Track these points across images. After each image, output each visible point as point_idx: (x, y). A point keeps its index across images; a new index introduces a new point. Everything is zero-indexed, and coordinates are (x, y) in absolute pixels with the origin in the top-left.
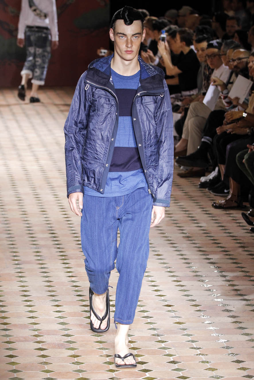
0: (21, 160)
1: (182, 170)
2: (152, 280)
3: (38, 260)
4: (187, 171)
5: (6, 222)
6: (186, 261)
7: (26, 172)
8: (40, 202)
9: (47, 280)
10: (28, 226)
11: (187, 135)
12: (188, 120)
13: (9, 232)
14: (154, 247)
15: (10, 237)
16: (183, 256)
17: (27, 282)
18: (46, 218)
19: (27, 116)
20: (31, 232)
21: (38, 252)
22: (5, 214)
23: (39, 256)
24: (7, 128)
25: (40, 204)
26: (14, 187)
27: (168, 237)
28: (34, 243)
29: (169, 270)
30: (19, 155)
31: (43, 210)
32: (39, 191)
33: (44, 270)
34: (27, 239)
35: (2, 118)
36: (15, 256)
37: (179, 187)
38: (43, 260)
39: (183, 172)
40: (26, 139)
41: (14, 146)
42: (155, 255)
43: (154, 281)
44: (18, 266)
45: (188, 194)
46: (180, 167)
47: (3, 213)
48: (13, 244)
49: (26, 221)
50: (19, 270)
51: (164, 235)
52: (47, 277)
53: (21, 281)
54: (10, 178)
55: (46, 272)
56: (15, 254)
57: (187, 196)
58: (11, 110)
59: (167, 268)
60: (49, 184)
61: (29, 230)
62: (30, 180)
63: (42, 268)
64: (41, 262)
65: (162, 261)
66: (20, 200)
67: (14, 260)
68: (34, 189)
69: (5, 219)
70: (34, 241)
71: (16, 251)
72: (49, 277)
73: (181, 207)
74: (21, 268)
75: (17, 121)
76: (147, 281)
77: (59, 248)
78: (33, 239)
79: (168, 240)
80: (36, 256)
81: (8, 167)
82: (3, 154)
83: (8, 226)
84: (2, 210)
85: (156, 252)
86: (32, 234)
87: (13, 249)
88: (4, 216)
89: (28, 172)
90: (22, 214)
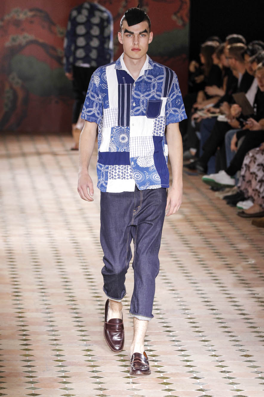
0: (69, 229)
2: (238, 389)
3: (88, 361)
5: (47, 311)
7: (75, 244)
8: (93, 284)
9: (100, 387)
10: (76, 315)
13: (51, 324)
14: (242, 346)
15: (53, 331)
17: (73, 389)
20: (80, 324)
21: (88, 350)
22: (46, 300)
23: (89, 355)
24: (52, 186)
25: (93, 288)
26: (60, 264)
27: (261, 332)
28: (84, 338)
29: (260, 375)
30: (67, 223)
31: (96, 295)
32: (91, 270)
33: (96, 374)
34: (75, 332)
35: (46, 172)
36: (58, 355)
38: (95, 361)
41: (61, 210)
42: (242, 356)
43: (241, 390)
44: (62, 369)
47: (44, 298)
48: (56, 340)
49: (75, 309)
50: (63, 374)
51: (256, 330)
52: (99, 384)
53: (65, 389)
54: (55, 252)
55: (98, 377)
56: (58, 353)
58: (58, 163)
59: (258, 373)
61: (78, 321)
62: (80, 255)
63: (93, 372)
64: (92, 364)
65: (252, 364)
66: (67, 282)
67: (56, 361)
68: (85, 267)
69: (46, 307)
70: (84, 336)
71: (59, 349)
72: (102, 383)
74: (66, 371)
75: (65, 178)
76: (231, 390)
78: (83, 333)
79: (261, 336)
80: (86, 355)
81: (53, 238)
82: (46, 221)
83: (51, 316)
84: (43, 294)
85: (243, 351)
86: (82, 326)
87: (57, 347)
88: (45, 302)
89: (78, 244)
90: (69, 301)
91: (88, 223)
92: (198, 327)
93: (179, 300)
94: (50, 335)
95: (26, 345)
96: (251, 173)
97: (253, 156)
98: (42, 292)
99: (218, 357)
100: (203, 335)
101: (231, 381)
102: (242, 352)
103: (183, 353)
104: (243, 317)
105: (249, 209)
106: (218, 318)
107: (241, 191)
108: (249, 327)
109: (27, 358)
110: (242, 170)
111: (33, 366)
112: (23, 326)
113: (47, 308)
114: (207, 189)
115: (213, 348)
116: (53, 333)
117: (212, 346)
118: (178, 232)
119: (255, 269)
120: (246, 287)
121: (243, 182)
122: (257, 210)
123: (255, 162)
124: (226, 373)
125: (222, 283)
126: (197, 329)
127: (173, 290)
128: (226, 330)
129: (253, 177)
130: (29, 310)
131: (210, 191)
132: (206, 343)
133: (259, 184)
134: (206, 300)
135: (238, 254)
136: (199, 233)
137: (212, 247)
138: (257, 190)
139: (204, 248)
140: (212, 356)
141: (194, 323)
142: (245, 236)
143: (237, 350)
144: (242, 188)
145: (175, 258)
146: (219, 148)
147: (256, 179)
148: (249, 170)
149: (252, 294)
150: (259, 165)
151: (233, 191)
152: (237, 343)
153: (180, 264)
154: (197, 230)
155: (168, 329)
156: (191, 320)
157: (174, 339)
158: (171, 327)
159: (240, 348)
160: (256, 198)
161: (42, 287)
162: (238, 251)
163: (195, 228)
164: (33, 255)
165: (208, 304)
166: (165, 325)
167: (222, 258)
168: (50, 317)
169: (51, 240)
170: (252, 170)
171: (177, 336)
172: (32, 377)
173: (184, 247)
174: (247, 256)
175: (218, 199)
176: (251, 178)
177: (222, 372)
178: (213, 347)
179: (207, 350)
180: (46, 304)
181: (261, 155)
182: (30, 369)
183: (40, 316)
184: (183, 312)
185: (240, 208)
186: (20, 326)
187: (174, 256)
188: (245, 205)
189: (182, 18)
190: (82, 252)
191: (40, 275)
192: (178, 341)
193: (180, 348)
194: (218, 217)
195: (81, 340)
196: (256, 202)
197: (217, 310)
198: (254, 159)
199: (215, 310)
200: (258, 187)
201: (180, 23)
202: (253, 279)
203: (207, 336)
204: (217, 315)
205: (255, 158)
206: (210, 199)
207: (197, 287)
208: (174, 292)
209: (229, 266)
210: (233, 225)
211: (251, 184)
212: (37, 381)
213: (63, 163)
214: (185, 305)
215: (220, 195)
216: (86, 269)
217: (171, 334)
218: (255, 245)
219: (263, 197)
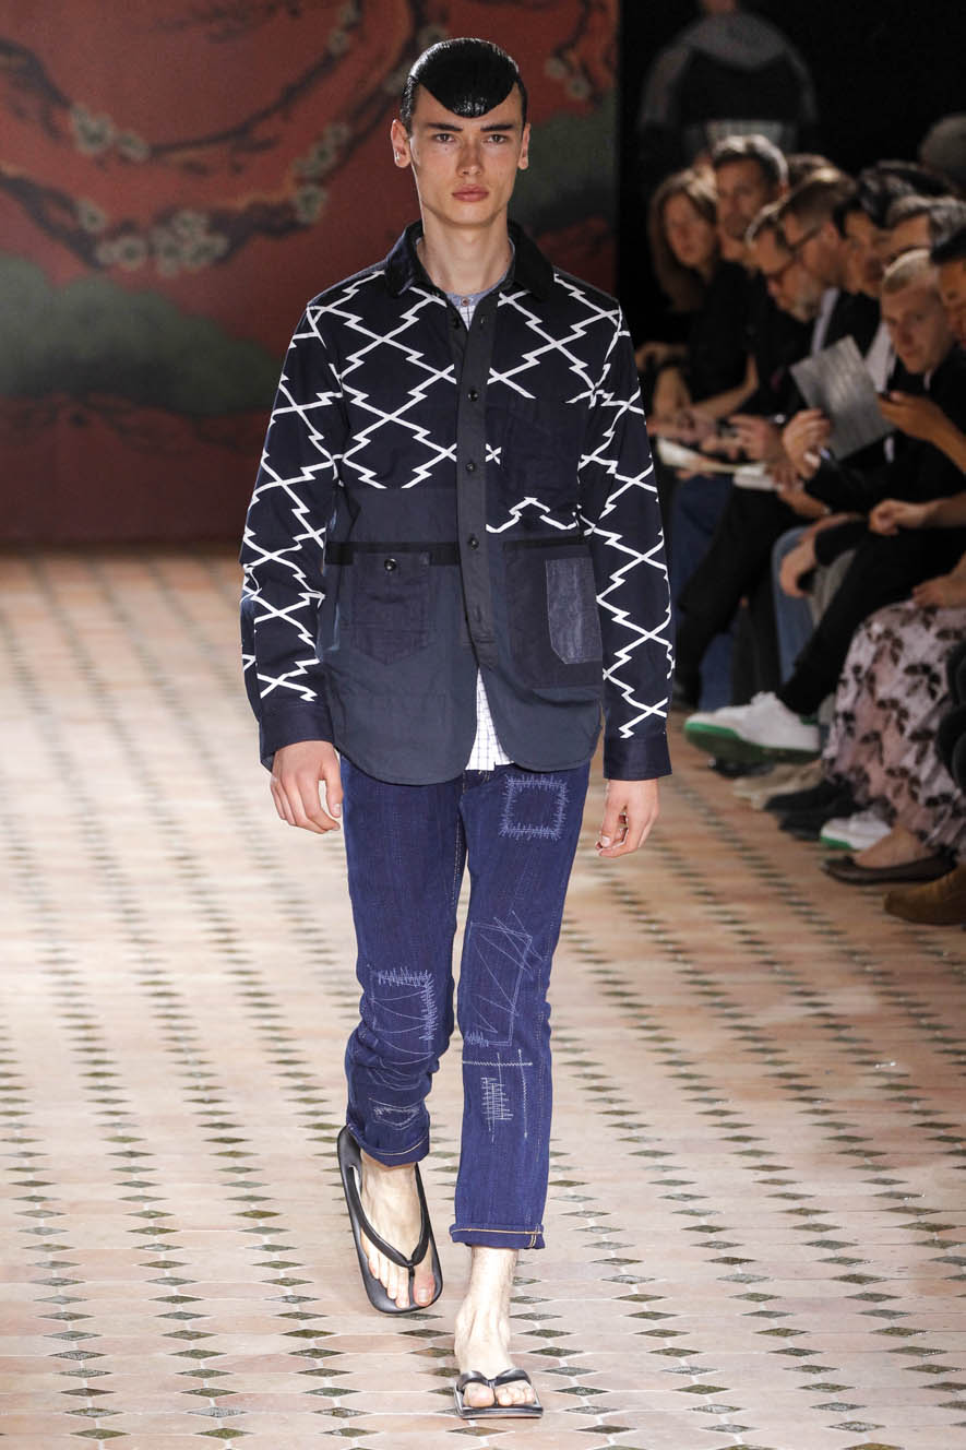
0: (136, 941)
5: (55, 1273)
7: (164, 1001)
8: (239, 1162)
10: (175, 1291)
13: (71, 1326)
14: (853, 1407)
15: (79, 1354)
19: (172, 699)
20: (188, 1325)
21: (225, 1433)
22: (50, 1231)
24: (64, 764)
25: (242, 1177)
26: (101, 1082)
27: (931, 1351)
28: (207, 1383)
30: (130, 914)
31: (254, 1206)
32: (233, 1106)
34: (169, 1360)
35: (38, 709)
40: (169, 824)
41: (104, 862)
47: (42, 1222)
48: (91, 1392)
49: (166, 1265)
51: (908, 1341)
54: (83, 1034)
58: (87, 669)
60: (292, 1069)
61: (180, 1316)
62: (183, 1045)
66: (132, 1154)
68: (207, 1095)
69: (51, 1257)
70: (208, 1374)
75: (118, 729)
77: (336, 1412)
78: (202, 1364)
79: (929, 1369)
81: (71, 978)
82: (45, 908)
83: (69, 1296)
84: (38, 1206)
85: (861, 1431)
86: (199, 1336)
87: (96, 1420)
88: (46, 1240)
89: (175, 1001)
90: (143, 1231)
91: (212, 913)
92: (674, 1334)
93: (592, 1222)
94: (71, 1374)
96: (882, 704)
97: (888, 634)
98: (32, 1199)
100: (693, 1365)
102: (857, 1434)
103: (612, 1439)
104: (856, 1289)
105: (873, 850)
106: (754, 1297)
107: (838, 777)
108: (879, 1331)
110: (841, 690)
113: (54, 1264)
114: (700, 768)
115: (737, 1418)
116: (82, 1364)
117: (733, 1409)
118: (584, 946)
119: (902, 1093)
120: (866, 1167)
121: (848, 739)
122: (906, 850)
123: (895, 659)
125: (769, 1154)
126: (669, 1343)
127: (570, 1184)
128: (789, 1343)
129: (887, 720)
131: (712, 776)
132: (708, 1399)
133: (916, 747)
134: (703, 1221)
135: (832, 1033)
136: (670, 947)
137: (724, 1005)
138: (904, 772)
139: (691, 1011)
141: (656, 1316)
142: (857, 958)
143: (832, 1427)
144: (842, 766)
145: (574, 1051)
146: (744, 602)
147: (901, 729)
148: (872, 691)
149: (890, 1195)
150: (911, 670)
151: (804, 777)
152: (834, 1397)
153: (595, 1077)
154: (662, 937)
155: (550, 1343)
156: (645, 1307)
157: (574, 1382)
158: (562, 1334)
159: (848, 1416)
160: (901, 804)
161: (30, 1177)
162: (832, 1021)
163: (654, 927)
165: (712, 1237)
166: (538, 1325)
167: (764, 1051)
168: (68, 1300)
169: (65, 984)
170: (883, 691)
171: (588, 1371)
173: (608, 1010)
174: (866, 1041)
175: (744, 806)
176: (879, 726)
178: (738, 1412)
179: (712, 1428)
180: (48, 1247)
181: (922, 629)
183: (26, 1292)
184: (611, 1270)
185: (835, 846)
187: (568, 1045)
188: (859, 835)
189: (586, 71)
190: (191, 1034)
191: (21, 1126)
192: (592, 1391)
193: (599, 1420)
194: (747, 881)
195: (194, 1392)
196: (899, 822)
197: (748, 1261)
198: (892, 646)
199: (741, 1261)
200: (908, 761)
201: (578, 91)
202: (895, 1134)
203: (711, 1370)
204: (750, 1282)
205: (898, 644)
206: (713, 812)
207: (665, 1168)
208: (570, 1191)
209: (794, 1082)
210: (808, 917)
211: (881, 749)
213: (107, 670)
214: (619, 1246)
215: (752, 792)
216: (211, 1101)
217: (563, 1362)
218: (898, 995)
219: (932, 802)
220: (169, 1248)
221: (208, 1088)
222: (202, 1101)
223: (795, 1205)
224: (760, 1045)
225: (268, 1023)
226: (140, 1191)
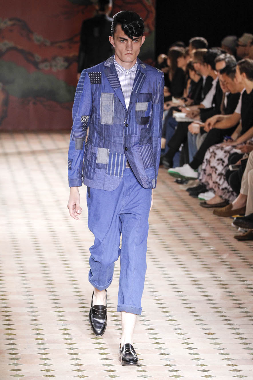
0: (46, 219)
1: (240, 232)
2: (202, 364)
3: (65, 339)
4: (246, 233)
5: (28, 293)
6: (243, 341)
7: (52, 233)
8: (69, 269)
9: (77, 363)
10: (54, 298)
11: (246, 190)
12: (247, 173)
13: (31, 305)
14: (205, 325)
15: (33, 312)
16: (240, 335)
17: (52, 365)
18: (76, 288)
19: (55, 166)
20: (57, 305)
21: (65, 329)
22: (26, 284)
23: (67, 334)
24: (31, 180)
25: (69, 272)
26: (38, 251)
27: (222, 312)
28: (62, 318)
29: (222, 351)
30: (45, 213)
31: (72, 279)
32: (67, 256)
33: (73, 351)
34: (53, 313)
35: (25, 167)
36: (37, 334)
37: (236, 252)
38: (72, 339)
39: (241, 234)
40: (54, 193)
42: (206, 334)
43: (205, 365)
44: (42, 346)
45: (247, 260)
46: (238, 228)
47: (25, 282)
48: (36, 320)
49: (53, 292)
50: (43, 351)
51: (218, 310)
52: (76, 360)
53: (45, 364)
54: (34, 240)
55: (75, 354)
56: (38, 332)
57: (246, 263)
60: (81, 248)
61: (55, 303)
62: (56, 243)
63: (70, 349)
64: (69, 341)
65: (214, 341)
66: (45, 267)
67: (37, 339)
69: (27, 290)
70: (62, 316)
71: (39, 328)
72: (79, 359)
73: (238, 276)
74: (45, 349)
75: (43, 172)
76: (196, 365)
78: (60, 314)
79: (222, 316)
80: (64, 334)
81: (32, 228)
82: (26, 212)
84: (24, 278)
85: (207, 330)
86: (59, 308)
87: (37, 326)
90: (48, 284)
92: (165, 308)
93: (147, 283)
94: (31, 316)
95: (9, 325)
96: (212, 167)
97: (213, 152)
99: (184, 335)
100: (170, 315)
101: (196, 357)
102: (205, 330)
103: (152, 331)
104: (206, 298)
105: (211, 200)
106: (183, 300)
107: (202, 184)
108: (211, 308)
109: (10, 337)
110: (203, 164)
111: (16, 344)
112: (6, 307)
113: (28, 291)
114: (172, 182)
115: (179, 327)
117: (178, 325)
119: (217, 255)
120: (209, 271)
121: (204, 175)
122: (218, 200)
123: (215, 157)
124: (191, 349)
125: (187, 268)
126: (164, 310)
128: (191, 310)
129: (213, 171)
130: (11, 293)
131: (175, 184)
132: (173, 322)
133: (219, 177)
134: (172, 283)
135: (201, 241)
136: (165, 222)
137: (177, 235)
138: (217, 183)
139: (170, 236)
140: (179, 334)
141: (161, 304)
142: (207, 224)
143: (201, 329)
144: (203, 181)
147: (216, 173)
148: (210, 164)
149: (214, 277)
150: (218, 160)
152: (201, 322)
154: (164, 219)
156: (159, 302)
157: (144, 318)
159: (204, 327)
160: (216, 189)
161: (22, 272)
162: (201, 238)
163: (162, 217)
164: (14, 242)
165: (174, 286)
168: (31, 299)
170: (212, 164)
171: (146, 316)
172: (14, 354)
173: (152, 235)
174: (208, 243)
175: (182, 190)
176: (211, 172)
177: (187, 348)
179: (174, 329)
181: (221, 151)
182: (12, 347)
183: (21, 298)
184: (152, 294)
185: (202, 199)
186: (3, 307)
188: (207, 196)
189: (148, 27)
190: (58, 240)
191: (20, 261)
192: (147, 321)
193: (149, 327)
194: (183, 207)
195: (58, 320)
196: (216, 193)
199: (181, 292)
200: (218, 180)
202: (215, 264)
203: (174, 316)
204: (182, 296)
205: (215, 154)
206: (175, 191)
207: (164, 271)
209: (193, 252)
210: (196, 215)
211: (211, 177)
212: (19, 358)
213: (40, 159)
214: (153, 288)
215: (183, 187)
216: (63, 255)
218: (216, 232)
219: (223, 189)
220: (53, 288)
221: (62, 252)
222: (61, 255)
223: (193, 279)
224: (185, 244)
225: (75, 238)
226: (47, 275)
